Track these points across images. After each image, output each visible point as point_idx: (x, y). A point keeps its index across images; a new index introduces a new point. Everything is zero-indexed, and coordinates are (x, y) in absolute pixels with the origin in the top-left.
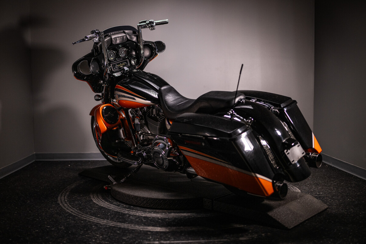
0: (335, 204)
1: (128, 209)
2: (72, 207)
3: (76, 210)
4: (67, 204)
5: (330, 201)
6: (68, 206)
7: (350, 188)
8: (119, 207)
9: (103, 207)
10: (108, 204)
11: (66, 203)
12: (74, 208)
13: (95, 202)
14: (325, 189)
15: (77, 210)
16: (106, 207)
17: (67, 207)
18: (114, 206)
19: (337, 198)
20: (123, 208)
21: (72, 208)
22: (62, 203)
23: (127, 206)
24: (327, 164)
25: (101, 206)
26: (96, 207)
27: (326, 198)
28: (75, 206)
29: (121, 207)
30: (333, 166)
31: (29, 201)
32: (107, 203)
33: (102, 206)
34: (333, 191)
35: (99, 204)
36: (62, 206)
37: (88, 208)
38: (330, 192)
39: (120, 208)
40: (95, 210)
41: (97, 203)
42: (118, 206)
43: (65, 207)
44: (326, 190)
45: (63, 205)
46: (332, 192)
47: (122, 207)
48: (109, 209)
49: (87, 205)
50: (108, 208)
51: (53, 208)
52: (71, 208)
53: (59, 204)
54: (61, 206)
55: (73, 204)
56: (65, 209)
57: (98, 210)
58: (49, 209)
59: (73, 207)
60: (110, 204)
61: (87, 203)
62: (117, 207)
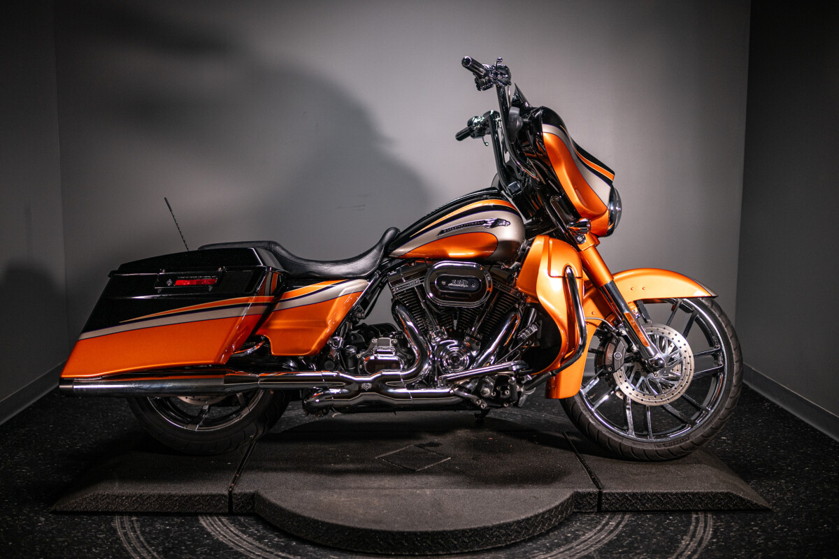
0: (794, 541)
1: (283, 552)
2: (146, 544)
3: (155, 554)
4: (135, 532)
5: (781, 529)
6: (138, 537)
7: (826, 486)
8: (262, 546)
9: (222, 543)
10: (236, 532)
11: (133, 528)
12: (151, 545)
13: (205, 525)
14: (765, 487)
15: (158, 553)
16: (231, 545)
17: (134, 542)
18: (250, 539)
19: (797, 520)
20: (271, 550)
21: (148, 547)
22: (124, 528)
23: (282, 541)
24: (768, 400)
25: (218, 539)
26: (204, 545)
27: (769, 521)
28: (153, 539)
29: (266, 544)
30: (781, 405)
31: (43, 519)
32: (232, 529)
33: (221, 538)
34: (786, 494)
35: (213, 533)
36: (123, 538)
37: (186, 546)
38: (780, 499)
39: (263, 550)
40: (202, 553)
41: (209, 530)
42: (260, 539)
43: (130, 543)
44: (769, 491)
45: (125, 534)
46: (783, 499)
47: (268, 547)
48: (237, 553)
49: (185, 535)
50: (236, 548)
51: (100, 546)
52: (144, 547)
53: (115, 531)
54: (119, 539)
55: (150, 533)
56: (129, 549)
57: (210, 554)
58: (89, 550)
59: (149, 543)
60: (240, 534)
61: (185, 530)
62: (257, 544)
